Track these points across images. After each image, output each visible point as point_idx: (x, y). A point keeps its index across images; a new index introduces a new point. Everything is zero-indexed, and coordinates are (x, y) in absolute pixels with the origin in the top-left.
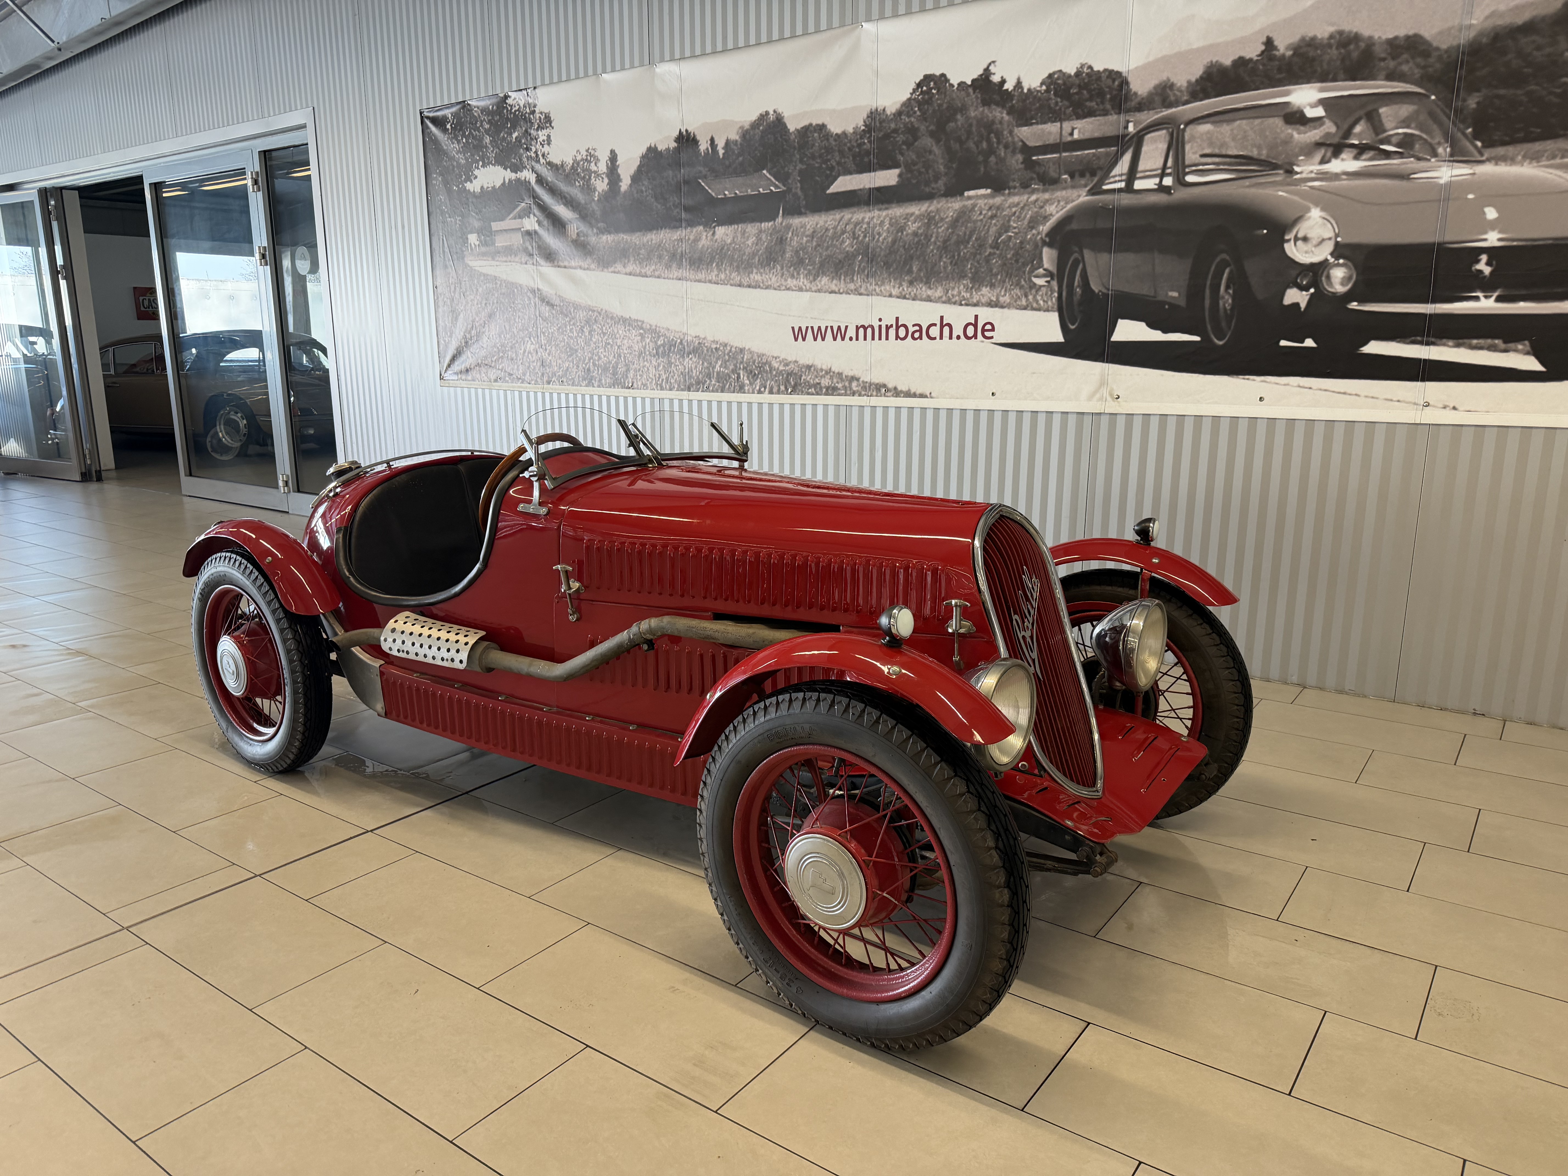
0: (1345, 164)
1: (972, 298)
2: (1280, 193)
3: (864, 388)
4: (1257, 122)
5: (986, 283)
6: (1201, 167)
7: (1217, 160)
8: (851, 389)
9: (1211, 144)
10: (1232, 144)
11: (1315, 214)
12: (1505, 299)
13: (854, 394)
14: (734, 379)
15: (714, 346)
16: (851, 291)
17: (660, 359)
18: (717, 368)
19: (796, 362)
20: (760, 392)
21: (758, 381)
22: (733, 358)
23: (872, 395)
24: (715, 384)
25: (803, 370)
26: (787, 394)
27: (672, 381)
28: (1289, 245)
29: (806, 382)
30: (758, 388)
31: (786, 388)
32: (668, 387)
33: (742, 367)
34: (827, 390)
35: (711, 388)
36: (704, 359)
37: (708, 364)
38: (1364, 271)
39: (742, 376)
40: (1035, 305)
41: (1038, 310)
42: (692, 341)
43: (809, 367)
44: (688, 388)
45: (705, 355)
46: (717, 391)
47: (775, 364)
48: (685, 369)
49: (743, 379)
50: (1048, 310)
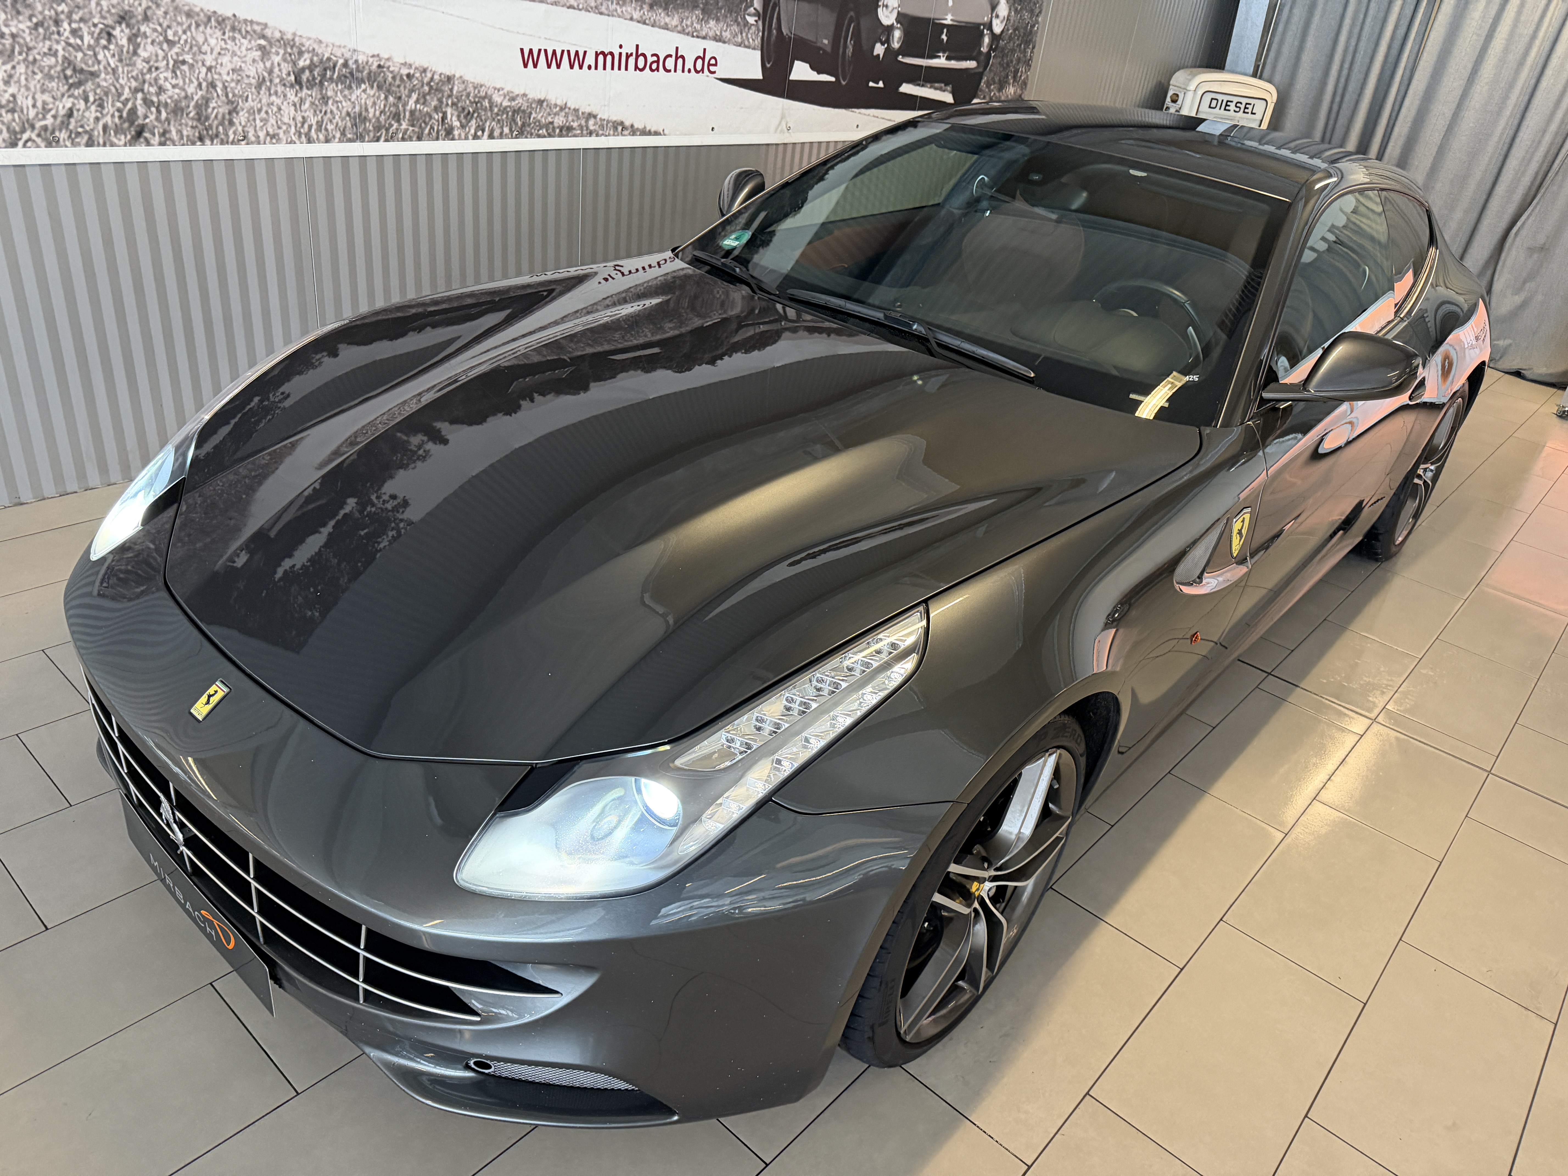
1: (702, 30)
3: (602, 127)
5: (713, 16)
8: (587, 128)
12: (948, 58)
13: (590, 134)
14: (438, 121)
15: (405, 71)
16: (592, 8)
17: (305, 91)
18: (411, 104)
19: (525, 95)
20: (476, 137)
21: (473, 122)
22: (436, 90)
23: (609, 135)
24: (408, 129)
25: (533, 106)
26: (512, 138)
27: (330, 127)
28: (880, 10)
29: (537, 121)
30: (472, 131)
31: (511, 130)
32: (321, 137)
33: (450, 102)
34: (561, 131)
35: (400, 136)
36: (389, 92)
37: (395, 98)
38: (906, 34)
39: (449, 116)
40: (746, 43)
41: (748, 47)
42: (367, 63)
43: (540, 102)
44: (360, 138)
45: (390, 84)
46: (411, 139)
47: (497, 98)
48: (354, 107)
49: (451, 119)
50: (754, 49)
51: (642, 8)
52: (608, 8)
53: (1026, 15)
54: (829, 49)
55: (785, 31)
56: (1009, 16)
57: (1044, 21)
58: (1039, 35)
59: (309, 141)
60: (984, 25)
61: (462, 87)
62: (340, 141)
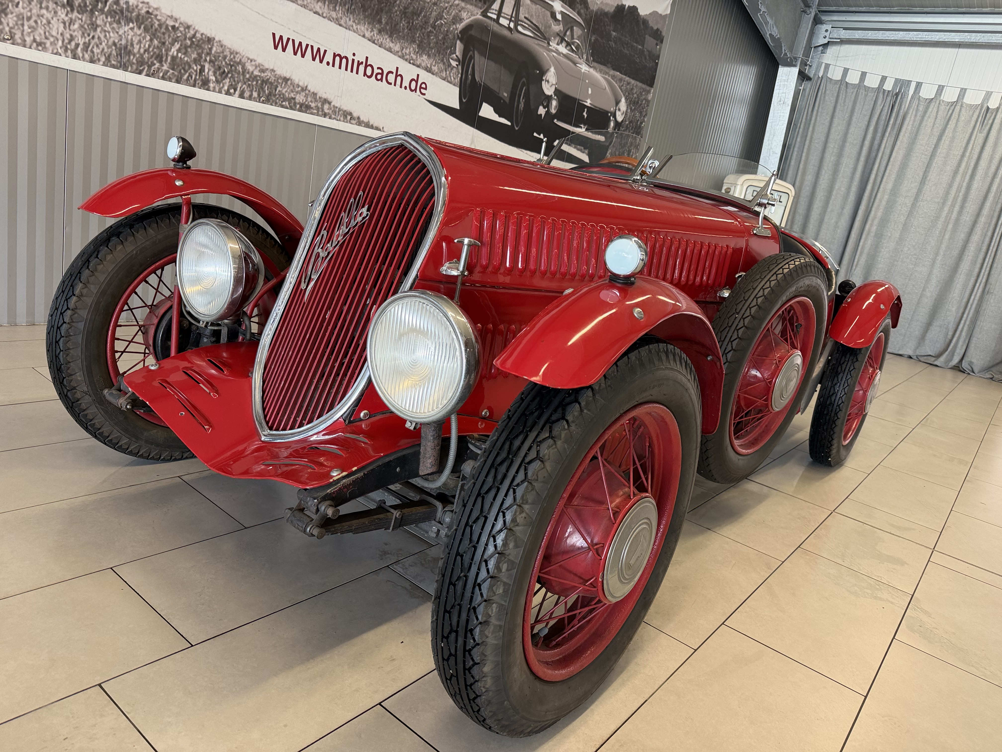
0: (562, 49)
2: (545, 54)
3: (334, 112)
4: (543, 10)
5: (426, 52)
6: (523, 24)
7: (529, 23)
8: (323, 110)
9: (528, 12)
10: (535, 17)
11: (552, 69)
12: (587, 130)
13: (325, 115)
14: (196, 71)
15: (171, 23)
16: (333, 19)
17: (75, 14)
18: (174, 51)
19: (273, 70)
20: (228, 93)
21: (227, 80)
22: (197, 45)
23: (340, 120)
24: (168, 71)
25: (279, 81)
26: (259, 102)
27: (96, 50)
28: (543, 83)
29: (281, 93)
30: (226, 88)
31: (259, 95)
32: (86, 56)
33: (208, 59)
34: (301, 107)
35: (161, 75)
36: (154, 36)
37: (159, 42)
38: (560, 105)
39: (206, 70)
40: (449, 79)
41: (450, 83)
42: (137, 6)
43: (286, 80)
44: (124, 67)
45: (156, 30)
46: (170, 80)
47: (250, 67)
48: (121, 40)
49: (208, 73)
50: (454, 85)
51: (372, 31)
52: (346, 23)
53: (638, 114)
54: (507, 101)
55: (477, 78)
56: (626, 111)
57: (649, 120)
58: (644, 129)
59: (75, 57)
60: (611, 113)
61: (219, 50)
62: (104, 64)
